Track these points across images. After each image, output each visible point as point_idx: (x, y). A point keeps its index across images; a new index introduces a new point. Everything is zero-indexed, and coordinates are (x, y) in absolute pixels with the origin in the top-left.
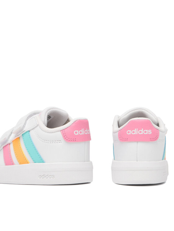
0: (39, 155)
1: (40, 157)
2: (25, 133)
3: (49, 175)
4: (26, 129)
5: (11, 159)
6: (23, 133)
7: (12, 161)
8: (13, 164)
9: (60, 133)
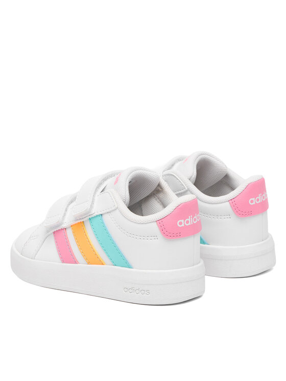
0: (122, 256)
1: (124, 259)
2: (95, 217)
3: (140, 290)
4: (96, 211)
5: (72, 255)
6: (90, 217)
7: (74, 258)
8: (76, 262)
9: (155, 225)
